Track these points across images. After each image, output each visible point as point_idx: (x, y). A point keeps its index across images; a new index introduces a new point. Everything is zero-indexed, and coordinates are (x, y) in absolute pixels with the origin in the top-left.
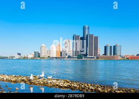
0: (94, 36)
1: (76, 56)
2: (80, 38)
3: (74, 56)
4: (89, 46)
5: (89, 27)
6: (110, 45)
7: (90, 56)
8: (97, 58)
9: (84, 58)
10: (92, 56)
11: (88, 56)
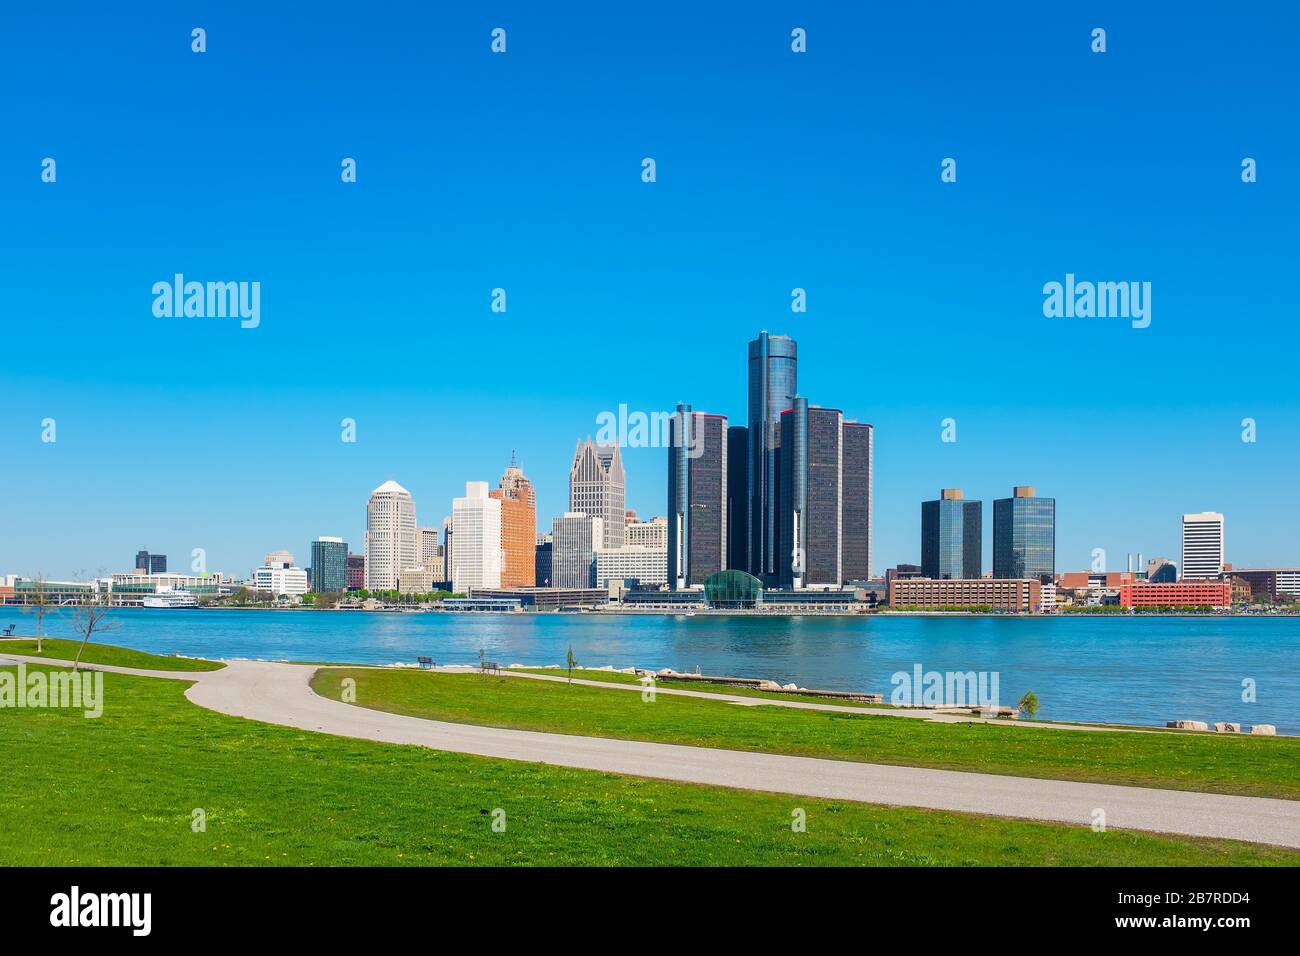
0: (841, 419)
1: (696, 587)
2: (731, 431)
3: (681, 584)
4: (802, 506)
5: (794, 345)
6: (964, 495)
7: (813, 587)
8: (872, 598)
9: (767, 599)
10: (833, 587)
11: (798, 582)
